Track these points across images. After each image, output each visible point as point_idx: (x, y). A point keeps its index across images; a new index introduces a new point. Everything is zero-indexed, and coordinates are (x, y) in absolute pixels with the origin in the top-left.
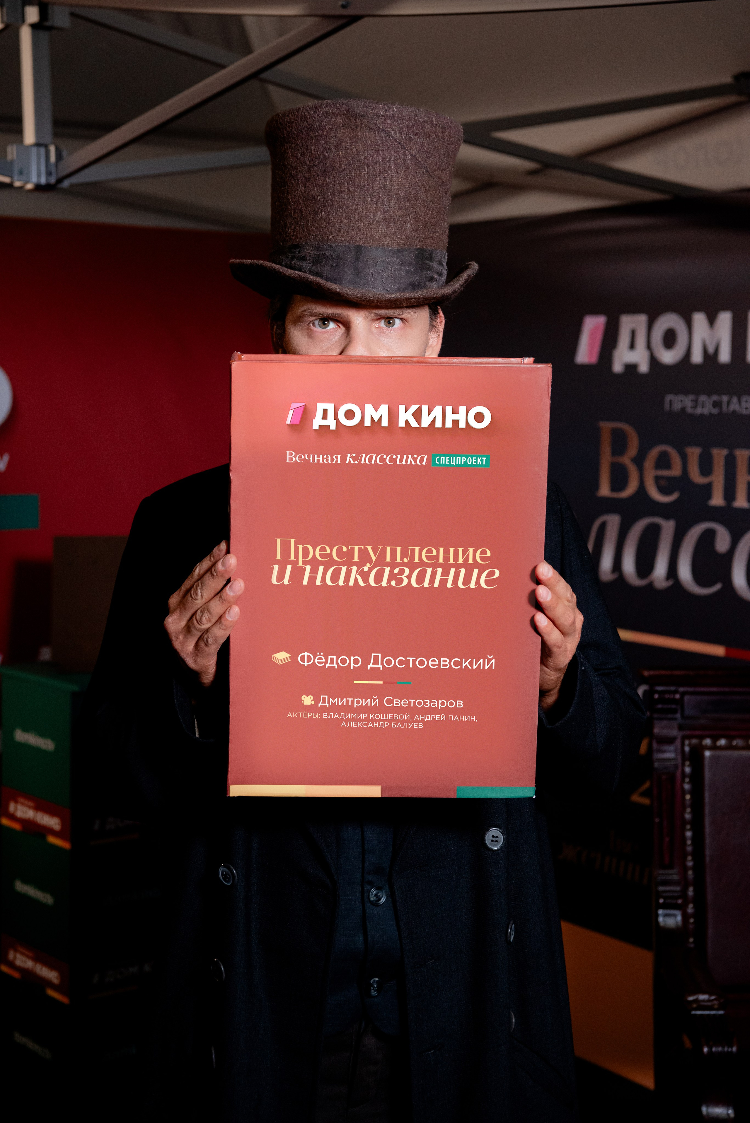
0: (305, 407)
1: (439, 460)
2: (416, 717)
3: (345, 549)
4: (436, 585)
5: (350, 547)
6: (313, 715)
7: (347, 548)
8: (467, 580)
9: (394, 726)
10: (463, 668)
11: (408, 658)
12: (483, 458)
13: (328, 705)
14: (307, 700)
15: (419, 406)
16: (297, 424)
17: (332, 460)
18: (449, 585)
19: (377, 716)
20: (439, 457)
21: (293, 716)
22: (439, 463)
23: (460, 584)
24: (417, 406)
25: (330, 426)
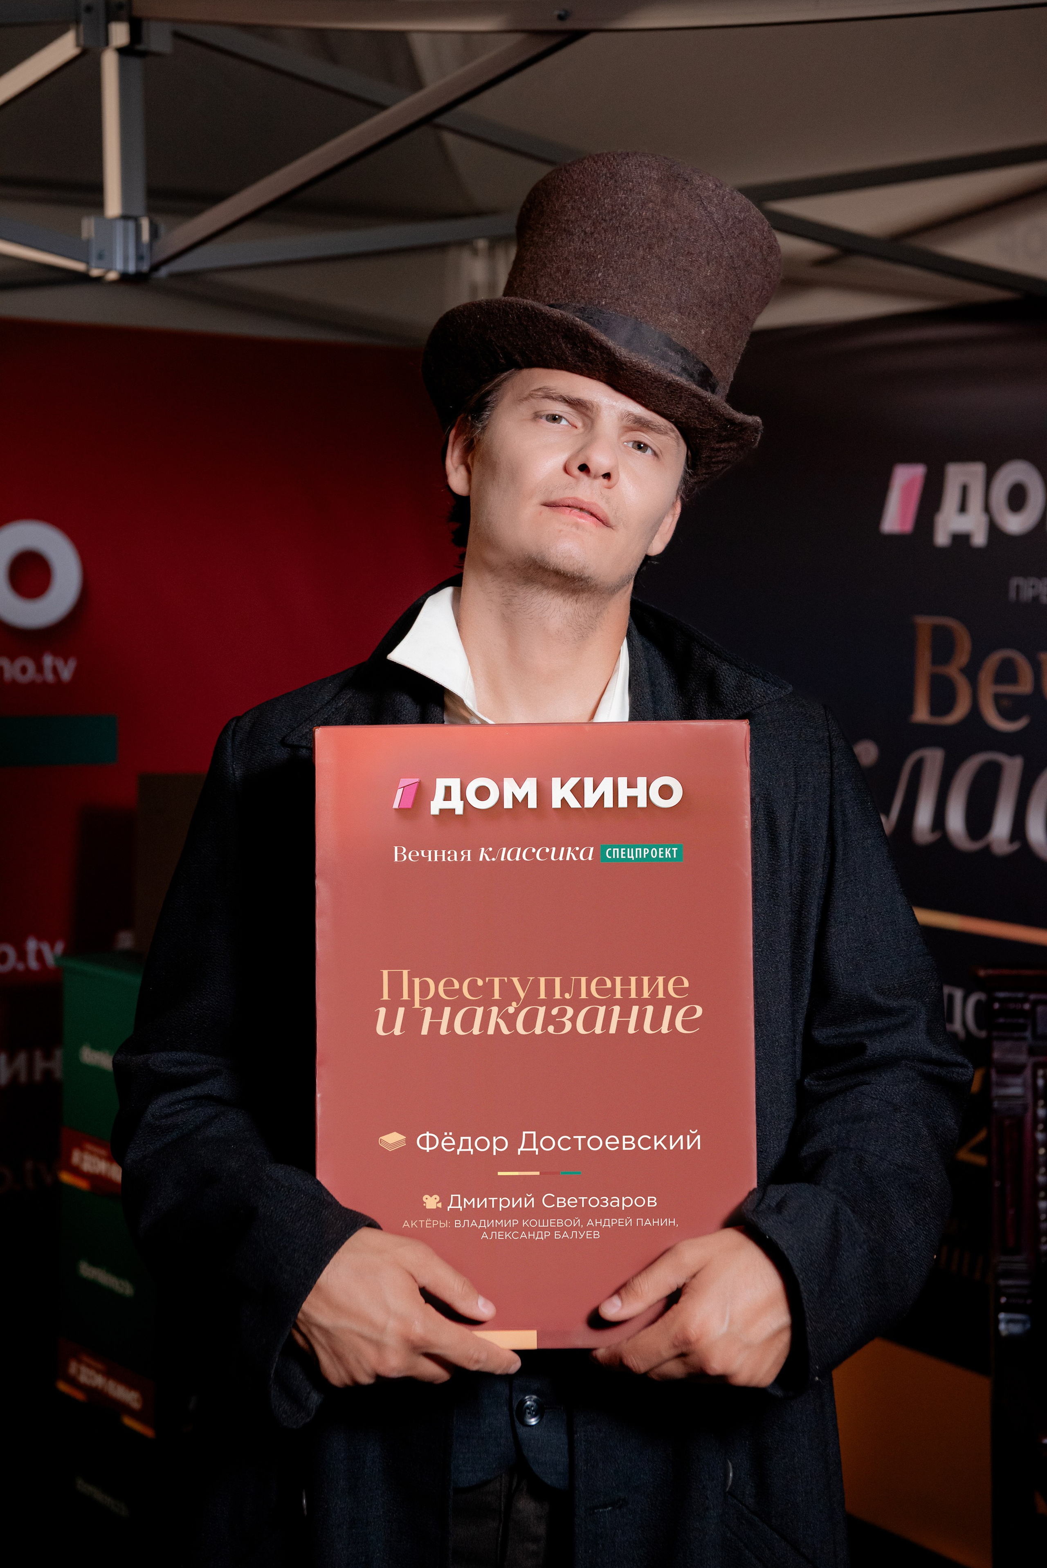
0: (420, 783)
1: (611, 853)
2: (590, 1223)
3: (480, 983)
4: (613, 1030)
5: (487, 979)
6: (440, 1223)
7: (484, 980)
8: (657, 1022)
9: (557, 1236)
10: (656, 1148)
11: (575, 1137)
12: (673, 849)
13: (461, 1208)
14: (431, 1202)
15: (579, 779)
16: (409, 808)
17: (459, 856)
18: (631, 1030)
19: (533, 1223)
20: (610, 849)
21: (410, 1225)
22: (610, 857)
23: (647, 1029)
24: (578, 779)
25: (455, 809)
